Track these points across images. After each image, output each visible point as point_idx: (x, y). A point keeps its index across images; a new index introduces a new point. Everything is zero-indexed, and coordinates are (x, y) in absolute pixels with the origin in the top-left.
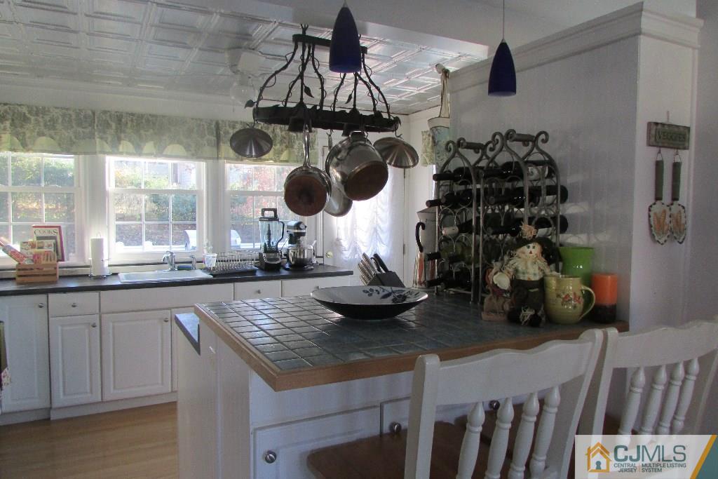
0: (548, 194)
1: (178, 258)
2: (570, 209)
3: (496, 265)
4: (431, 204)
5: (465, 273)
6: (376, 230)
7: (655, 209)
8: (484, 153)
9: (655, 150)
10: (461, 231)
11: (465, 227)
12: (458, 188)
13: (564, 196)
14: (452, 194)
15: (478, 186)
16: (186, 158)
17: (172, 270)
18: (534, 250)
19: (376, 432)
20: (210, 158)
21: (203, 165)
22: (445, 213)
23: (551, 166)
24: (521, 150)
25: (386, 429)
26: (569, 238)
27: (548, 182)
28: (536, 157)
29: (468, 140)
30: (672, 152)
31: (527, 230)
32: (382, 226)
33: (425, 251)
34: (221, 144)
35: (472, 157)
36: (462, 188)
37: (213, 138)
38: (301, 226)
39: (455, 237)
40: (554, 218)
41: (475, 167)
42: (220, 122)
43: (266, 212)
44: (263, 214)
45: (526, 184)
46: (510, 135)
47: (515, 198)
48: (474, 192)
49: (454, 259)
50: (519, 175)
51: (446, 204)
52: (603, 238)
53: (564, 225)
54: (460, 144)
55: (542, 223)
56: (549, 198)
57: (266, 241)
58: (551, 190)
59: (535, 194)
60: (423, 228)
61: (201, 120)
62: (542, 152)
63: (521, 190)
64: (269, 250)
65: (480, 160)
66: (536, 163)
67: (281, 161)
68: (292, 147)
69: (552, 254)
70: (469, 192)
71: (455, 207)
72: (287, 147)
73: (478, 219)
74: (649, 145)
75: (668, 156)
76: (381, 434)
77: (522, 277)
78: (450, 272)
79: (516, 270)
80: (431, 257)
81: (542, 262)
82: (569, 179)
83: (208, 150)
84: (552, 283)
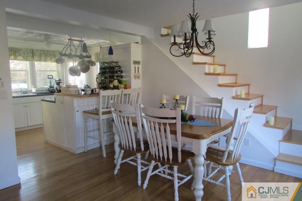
0: (119, 72)
1: (23, 90)
2: (123, 74)
3: (111, 84)
4: (99, 74)
5: (106, 86)
6: (81, 81)
7: (135, 74)
8: (109, 64)
9: (134, 65)
10: (105, 79)
11: (106, 78)
12: (104, 71)
13: (122, 72)
14: (103, 72)
15: (108, 70)
16: (23, 60)
17: (21, 93)
18: (116, 81)
19: (93, 109)
20: (31, 61)
21: (28, 62)
22: (102, 75)
23: (120, 67)
24: (114, 64)
25: (94, 109)
26: (123, 79)
27: (119, 70)
28: (117, 65)
29: (105, 62)
30: (137, 65)
31: (115, 78)
32: (83, 80)
33: (98, 83)
34: (34, 56)
35: (106, 65)
36: (105, 71)
37: (32, 55)
38: (61, 80)
39: (104, 79)
40: (120, 76)
41: (107, 67)
42: (33, 50)
43: (50, 76)
44: (48, 77)
45: (115, 70)
46: (112, 62)
47: (113, 72)
48: (107, 71)
49: (104, 84)
50: (114, 69)
51: (102, 73)
52: (128, 79)
53: (122, 77)
54: (104, 63)
55: (118, 76)
56: (119, 73)
57: (50, 85)
58: (119, 71)
59: (117, 72)
60: (98, 78)
61: (28, 49)
62: (118, 65)
63: (114, 71)
64: (51, 87)
65: (108, 65)
66: (117, 67)
67: (52, 61)
68: (56, 57)
69: (120, 82)
70: (106, 71)
71: (104, 74)
72: (54, 57)
73: (108, 76)
74: (133, 64)
75: (137, 66)
76: (93, 110)
77: (115, 85)
78: (103, 86)
79: (114, 84)
80: (99, 83)
81: (118, 83)
82: (123, 69)
83: (30, 58)
84: (119, 86)
